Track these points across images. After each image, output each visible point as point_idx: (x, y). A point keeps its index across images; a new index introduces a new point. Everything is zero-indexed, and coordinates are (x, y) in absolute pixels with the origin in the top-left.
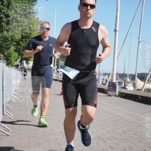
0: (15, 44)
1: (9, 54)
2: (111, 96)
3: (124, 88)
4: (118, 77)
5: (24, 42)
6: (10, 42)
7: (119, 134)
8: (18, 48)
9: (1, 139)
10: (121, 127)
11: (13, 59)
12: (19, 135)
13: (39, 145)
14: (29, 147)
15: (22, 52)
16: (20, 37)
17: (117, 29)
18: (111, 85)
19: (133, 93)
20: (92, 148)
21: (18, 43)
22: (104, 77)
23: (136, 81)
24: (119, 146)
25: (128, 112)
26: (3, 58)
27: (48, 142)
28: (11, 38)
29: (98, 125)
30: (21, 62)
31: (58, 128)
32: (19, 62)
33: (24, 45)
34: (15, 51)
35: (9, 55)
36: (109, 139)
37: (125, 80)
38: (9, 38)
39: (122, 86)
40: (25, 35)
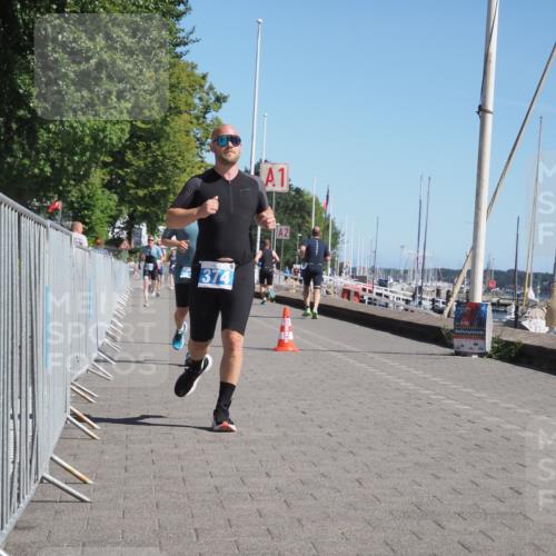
0: (109, 159)
1: (86, 199)
2: (465, 354)
3: (516, 324)
4: (491, 285)
5: (142, 155)
6: (88, 154)
7: (493, 496)
8: (119, 177)
9: (57, 512)
10: (504, 469)
11: (101, 215)
12: (121, 501)
13: (197, 537)
14: (160, 542)
15: (131, 191)
16: (127, 136)
17: (490, 107)
18: (464, 315)
19: (548, 344)
20: (393, 550)
21: (118, 159)
22: (440, 284)
24: (493, 540)
25: (528, 415)
26: (63, 212)
27: (231, 526)
28: (95, 138)
29: (417, 464)
30: (129, 227)
31: (268, 475)
32: (123, 229)
33: (141, 163)
34: (109, 186)
35: (86, 204)
36: (459, 515)
37: (519, 296)
38: (87, 139)
39: (508, 317)
40: (143, 126)
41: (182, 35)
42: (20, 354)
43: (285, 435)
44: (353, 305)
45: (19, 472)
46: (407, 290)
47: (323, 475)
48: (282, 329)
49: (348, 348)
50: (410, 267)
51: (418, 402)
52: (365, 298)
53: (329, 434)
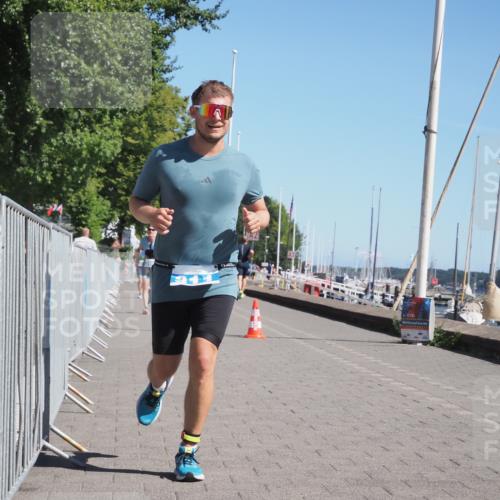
0: (103, 171)
2: (410, 343)
3: (455, 316)
4: (434, 282)
5: (132, 166)
6: (85, 166)
7: (435, 466)
8: (112, 185)
9: (55, 476)
10: (445, 443)
11: (96, 219)
15: (122, 198)
16: (119, 150)
17: (434, 127)
18: (410, 308)
19: (483, 334)
21: (111, 169)
22: (390, 281)
23: (493, 297)
25: (466, 396)
26: (64, 215)
27: (206, 490)
28: (91, 151)
29: (369, 438)
30: (120, 229)
31: (239, 446)
32: (114, 231)
33: (131, 174)
34: (103, 193)
35: (83, 208)
36: (406, 482)
37: (458, 292)
38: (84, 153)
39: (448, 310)
40: (133, 141)
41: (167, 62)
42: (26, 338)
43: (253, 410)
44: (314, 298)
45: (24, 441)
46: (361, 286)
47: (287, 447)
48: (252, 319)
49: (310, 336)
50: (363, 266)
51: (369, 384)
52: (324, 292)
53: (292, 411)
